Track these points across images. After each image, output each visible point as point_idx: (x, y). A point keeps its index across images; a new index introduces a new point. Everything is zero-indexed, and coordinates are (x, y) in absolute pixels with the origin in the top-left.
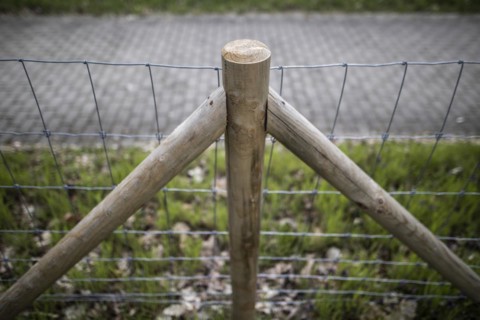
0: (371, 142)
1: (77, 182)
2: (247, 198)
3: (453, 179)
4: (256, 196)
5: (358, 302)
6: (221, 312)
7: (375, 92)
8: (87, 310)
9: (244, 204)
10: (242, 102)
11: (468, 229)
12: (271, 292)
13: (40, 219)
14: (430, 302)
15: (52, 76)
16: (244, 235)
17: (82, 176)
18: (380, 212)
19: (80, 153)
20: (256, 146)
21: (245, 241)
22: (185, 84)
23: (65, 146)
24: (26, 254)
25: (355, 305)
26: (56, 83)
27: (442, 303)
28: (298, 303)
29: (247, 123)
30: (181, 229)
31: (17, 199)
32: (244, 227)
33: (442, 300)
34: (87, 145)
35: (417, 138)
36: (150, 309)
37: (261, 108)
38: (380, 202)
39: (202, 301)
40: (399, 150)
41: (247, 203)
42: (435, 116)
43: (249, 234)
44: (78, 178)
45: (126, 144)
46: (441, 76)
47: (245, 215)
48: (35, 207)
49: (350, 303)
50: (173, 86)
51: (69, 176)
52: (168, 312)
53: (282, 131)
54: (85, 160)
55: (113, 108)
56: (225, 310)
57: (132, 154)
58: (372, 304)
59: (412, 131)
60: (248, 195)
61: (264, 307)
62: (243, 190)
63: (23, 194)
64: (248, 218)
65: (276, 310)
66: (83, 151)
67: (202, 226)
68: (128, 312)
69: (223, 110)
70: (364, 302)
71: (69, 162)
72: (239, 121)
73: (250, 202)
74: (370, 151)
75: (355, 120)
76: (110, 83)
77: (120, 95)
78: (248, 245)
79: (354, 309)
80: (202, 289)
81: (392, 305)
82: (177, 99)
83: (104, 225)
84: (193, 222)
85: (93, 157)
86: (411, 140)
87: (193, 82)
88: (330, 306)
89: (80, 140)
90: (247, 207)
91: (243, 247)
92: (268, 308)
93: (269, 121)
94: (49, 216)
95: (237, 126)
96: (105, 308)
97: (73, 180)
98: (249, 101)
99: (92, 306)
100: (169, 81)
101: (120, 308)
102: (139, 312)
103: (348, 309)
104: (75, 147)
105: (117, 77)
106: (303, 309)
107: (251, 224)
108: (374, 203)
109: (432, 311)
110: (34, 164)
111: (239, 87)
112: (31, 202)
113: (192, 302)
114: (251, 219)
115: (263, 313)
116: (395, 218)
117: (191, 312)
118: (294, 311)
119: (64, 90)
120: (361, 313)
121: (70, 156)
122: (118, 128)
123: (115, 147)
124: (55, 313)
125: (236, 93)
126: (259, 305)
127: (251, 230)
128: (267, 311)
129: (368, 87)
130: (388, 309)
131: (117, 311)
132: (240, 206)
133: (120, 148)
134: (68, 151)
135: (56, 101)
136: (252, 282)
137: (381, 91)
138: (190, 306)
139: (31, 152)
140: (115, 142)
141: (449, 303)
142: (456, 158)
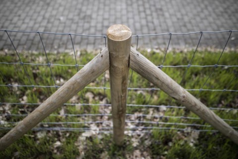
0: (185, 50)
1: (38, 71)
2: (120, 95)
3: (224, 72)
4: (124, 94)
5: (172, 132)
6: (108, 135)
7: (190, 22)
8: (47, 133)
9: (119, 97)
10: (117, 57)
11: (228, 97)
12: (132, 126)
13: (21, 90)
14: (205, 132)
15: (20, 12)
16: (118, 109)
17: (40, 68)
18: (183, 101)
19: (38, 56)
20: (124, 75)
21: (119, 111)
22: (90, 17)
23: (30, 52)
24: (16, 107)
25: (170, 133)
26: (23, 16)
27: (211, 134)
28: (144, 131)
29: (120, 65)
30: (89, 95)
31: (9, 80)
32: (118, 107)
33: (211, 132)
34: (41, 51)
35: (209, 49)
36: (76, 134)
37: (127, 58)
38: (184, 97)
39: (100, 130)
40: (199, 55)
41: (120, 97)
42: (220, 36)
43: (121, 109)
44: (38, 69)
45: (61, 50)
46: (226, 12)
47: (119, 102)
48: (18, 84)
49: (168, 132)
50: (84, 18)
51: (33, 68)
52: (84, 134)
53: (136, 68)
54: (41, 59)
55: (54, 30)
56: (111, 134)
57: (64, 56)
58: (179, 133)
59: (207, 45)
60: (120, 94)
61: (129, 133)
62: (118, 92)
63: (12, 77)
64: (120, 103)
65: (134, 134)
66: (39, 54)
67: (99, 94)
68: (66, 134)
69: (108, 60)
70: (175, 132)
71: (33, 60)
72: (115, 64)
73: (121, 97)
74: (184, 55)
75: (178, 39)
76: (51, 16)
77: (57, 23)
78: (121, 113)
79: (170, 135)
80: (100, 124)
81: (188, 133)
82: (86, 25)
83: (52, 107)
84: (95, 92)
85: (45, 57)
86: (206, 50)
87: (94, 16)
88: (159, 133)
89: (37, 49)
90: (120, 99)
91: (118, 114)
92: (130, 133)
93: (130, 64)
94: (26, 88)
95: (115, 67)
96: (55, 133)
97: (36, 70)
98: (120, 57)
99: (49, 131)
100: (82, 15)
101: (62, 132)
102: (70, 135)
103: (167, 134)
104: (35, 52)
105: (54, 12)
106: (146, 134)
107: (122, 105)
108: (181, 98)
109: (206, 137)
110: (16, 61)
111: (115, 51)
112: (16, 81)
113: (95, 130)
114: (122, 103)
115: (128, 136)
116: (190, 104)
117: (95, 135)
118: (142, 135)
119: (27, 21)
120: (173, 136)
121: (33, 57)
122: (57, 42)
123: (55, 52)
124: (32, 135)
125: (114, 53)
126: (126, 132)
127: (122, 107)
128: (130, 135)
129: (186, 19)
130: (186, 135)
131: (61, 134)
132: (117, 98)
133: (58, 53)
134: (32, 55)
135: (24, 27)
136: (122, 127)
137: (193, 21)
138: (94, 133)
139: (13, 55)
140: (55, 49)
141: (214, 134)
142: (228, 60)
